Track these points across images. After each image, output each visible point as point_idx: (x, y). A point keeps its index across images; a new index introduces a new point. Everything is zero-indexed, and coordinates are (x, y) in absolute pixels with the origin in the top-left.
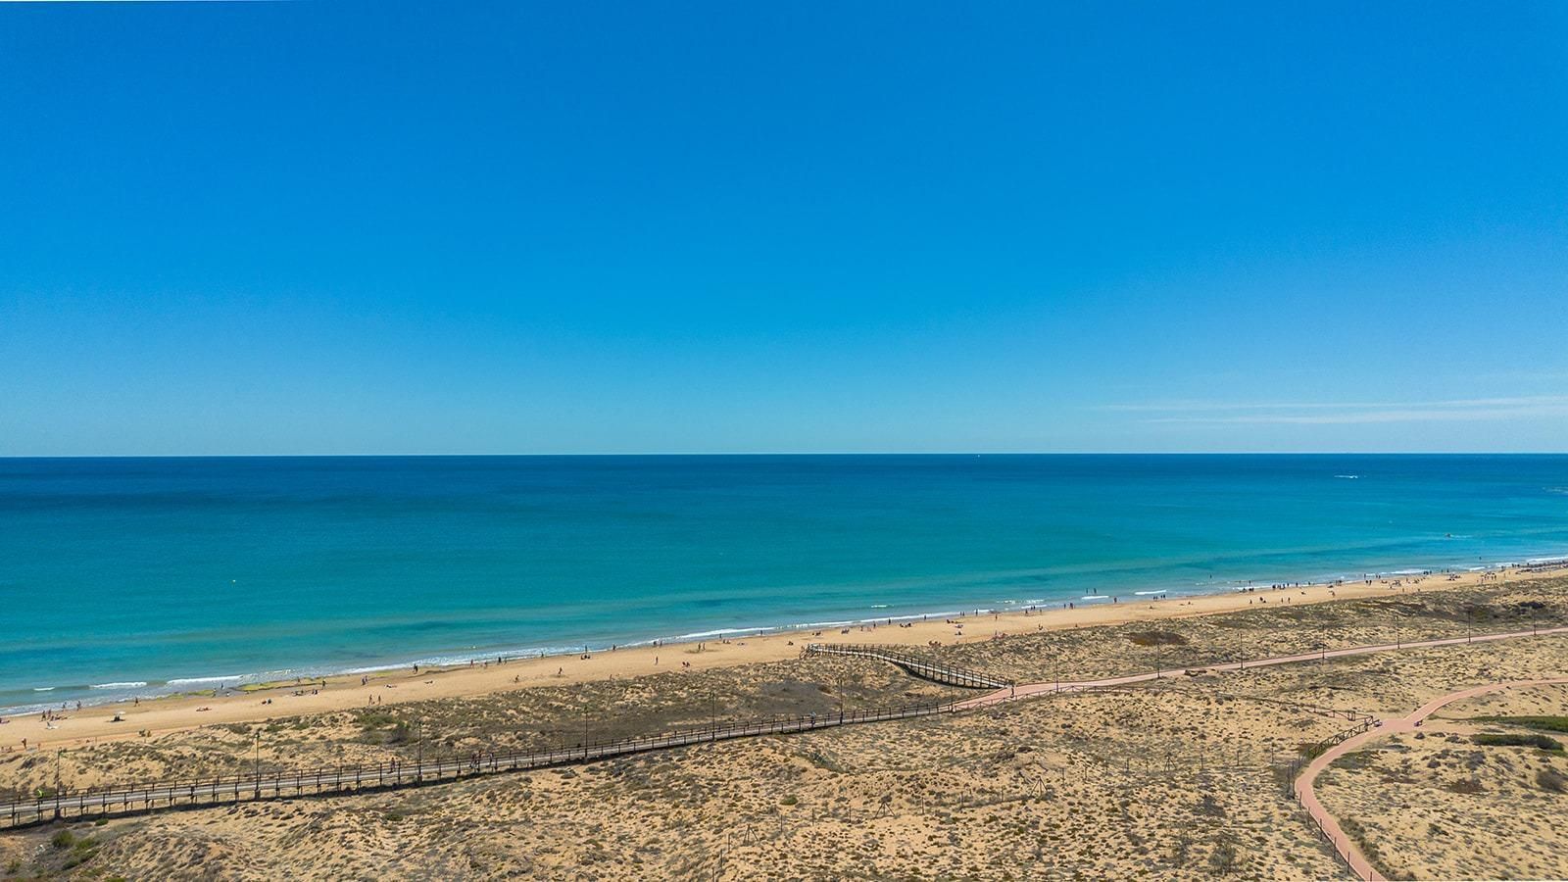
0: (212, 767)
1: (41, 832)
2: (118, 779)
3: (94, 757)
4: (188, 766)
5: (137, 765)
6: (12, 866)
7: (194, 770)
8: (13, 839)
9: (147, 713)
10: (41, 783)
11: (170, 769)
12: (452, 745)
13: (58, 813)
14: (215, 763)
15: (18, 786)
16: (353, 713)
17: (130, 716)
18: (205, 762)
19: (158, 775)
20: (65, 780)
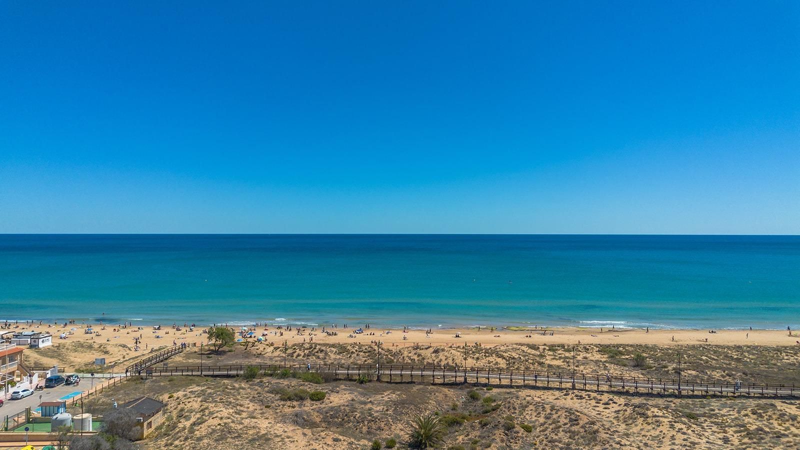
0: (531, 366)
1: (460, 389)
2: (484, 365)
3: (467, 352)
4: (518, 363)
5: (491, 359)
6: (453, 406)
7: (522, 366)
8: (449, 391)
9: (469, 335)
10: (446, 362)
11: (509, 364)
12: (680, 373)
13: (466, 379)
14: (533, 364)
15: (435, 362)
16: (597, 347)
17: (464, 336)
18: (527, 363)
19: (504, 366)
20: (458, 362)
